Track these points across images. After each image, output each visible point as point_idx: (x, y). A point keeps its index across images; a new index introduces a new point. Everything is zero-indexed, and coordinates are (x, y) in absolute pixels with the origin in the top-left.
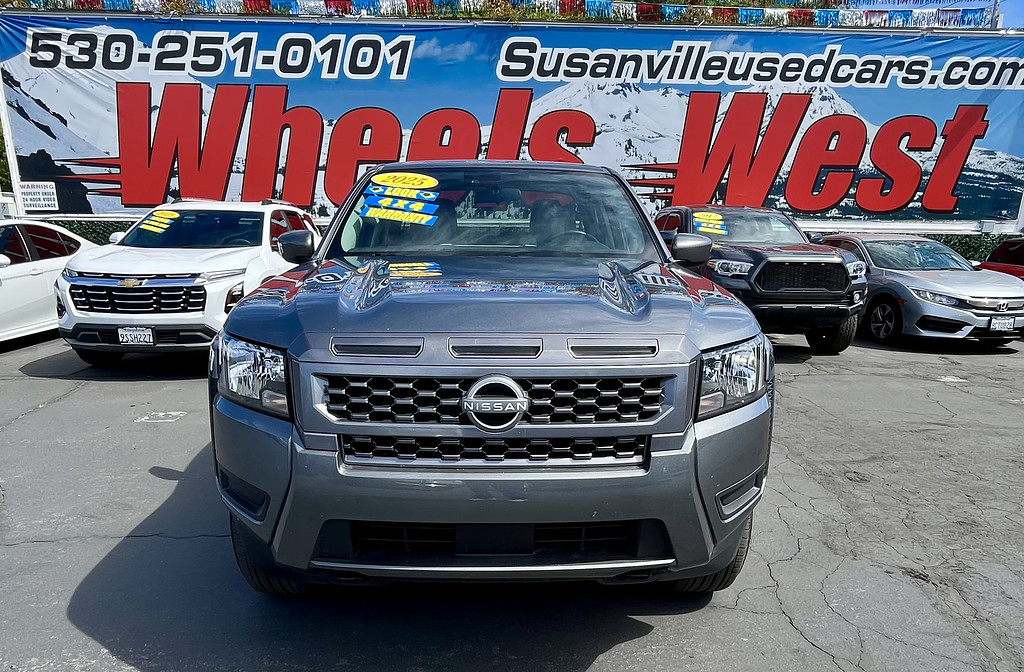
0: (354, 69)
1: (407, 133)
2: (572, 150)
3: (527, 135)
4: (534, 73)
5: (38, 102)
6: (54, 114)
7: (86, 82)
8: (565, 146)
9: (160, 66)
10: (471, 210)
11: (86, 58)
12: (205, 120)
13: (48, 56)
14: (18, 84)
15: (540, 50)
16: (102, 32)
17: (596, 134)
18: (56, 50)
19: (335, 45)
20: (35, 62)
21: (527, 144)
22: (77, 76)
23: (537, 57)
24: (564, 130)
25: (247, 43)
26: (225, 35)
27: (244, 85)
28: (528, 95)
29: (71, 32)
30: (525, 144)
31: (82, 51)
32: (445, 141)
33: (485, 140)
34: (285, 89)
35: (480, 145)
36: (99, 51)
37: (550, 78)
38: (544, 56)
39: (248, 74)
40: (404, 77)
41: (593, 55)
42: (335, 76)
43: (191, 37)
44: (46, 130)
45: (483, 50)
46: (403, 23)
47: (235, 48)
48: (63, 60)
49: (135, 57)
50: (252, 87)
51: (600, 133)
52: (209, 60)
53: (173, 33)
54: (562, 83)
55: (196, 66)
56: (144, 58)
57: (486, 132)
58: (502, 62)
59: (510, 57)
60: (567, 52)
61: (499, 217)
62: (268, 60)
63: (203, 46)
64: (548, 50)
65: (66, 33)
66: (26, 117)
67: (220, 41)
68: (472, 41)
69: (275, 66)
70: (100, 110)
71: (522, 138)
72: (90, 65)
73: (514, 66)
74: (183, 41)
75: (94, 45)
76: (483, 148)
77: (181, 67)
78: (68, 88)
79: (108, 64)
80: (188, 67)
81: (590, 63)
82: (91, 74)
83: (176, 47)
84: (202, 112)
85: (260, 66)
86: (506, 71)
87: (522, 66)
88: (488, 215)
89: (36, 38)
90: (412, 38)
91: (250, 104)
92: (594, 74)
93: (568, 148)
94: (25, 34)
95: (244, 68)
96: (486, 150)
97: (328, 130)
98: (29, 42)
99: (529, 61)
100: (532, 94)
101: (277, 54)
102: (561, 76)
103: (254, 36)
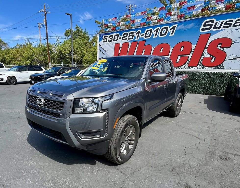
0: (161, 35)
1: (172, 48)
2: (222, 49)
3: (207, 46)
4: (212, 29)
5: (103, 49)
6: (105, 51)
7: (110, 44)
8: (220, 48)
9: (123, 39)
10: (187, 67)
11: (111, 40)
12: (129, 49)
13: (105, 40)
14: (101, 46)
15: (215, 22)
16: (114, 34)
17: (232, 44)
18: (107, 39)
19: (157, 30)
20: (104, 42)
21: (207, 49)
22: (109, 43)
23: (214, 24)
24: (219, 44)
25: (139, 32)
26: (135, 31)
27: (137, 41)
28: (209, 35)
29: (109, 35)
30: (206, 49)
31: (111, 39)
32: (182, 50)
33: (193, 48)
34: (145, 41)
35: (192, 50)
36: (113, 38)
37: (218, 29)
38: (216, 23)
39: (138, 39)
40: (173, 35)
41: (234, 20)
42: (156, 37)
43: (129, 33)
44: (103, 53)
45: (196, 25)
46: (175, 22)
47: (136, 34)
48: (108, 41)
49: (119, 38)
50: (138, 42)
51: (234, 43)
52: (131, 37)
53: (126, 33)
54: (222, 30)
55: (129, 39)
56: (120, 38)
57: (194, 47)
58: (202, 27)
59: (205, 25)
60: (225, 21)
61: (194, 69)
62: (142, 35)
63: (131, 34)
64: (218, 21)
65: (109, 36)
66: (101, 51)
67: (134, 33)
68: (193, 23)
69: (144, 37)
70: (112, 49)
71: (205, 47)
72: (111, 41)
73: (205, 28)
74: (127, 34)
75: (112, 37)
76: (192, 51)
77: (126, 39)
78: (108, 46)
79: (114, 40)
80: (127, 39)
81: (233, 23)
82: (112, 43)
83: (126, 35)
84: (128, 48)
85: (141, 37)
86: (203, 29)
87: (209, 27)
88: (191, 68)
89: (104, 38)
90: (176, 25)
91: (138, 45)
92: (234, 26)
93: (221, 49)
94: (103, 37)
95: (137, 38)
96: (193, 51)
97: (153, 49)
98: (103, 38)
99: (211, 26)
100: (210, 35)
101: (144, 34)
102: (222, 28)
103: (140, 31)
